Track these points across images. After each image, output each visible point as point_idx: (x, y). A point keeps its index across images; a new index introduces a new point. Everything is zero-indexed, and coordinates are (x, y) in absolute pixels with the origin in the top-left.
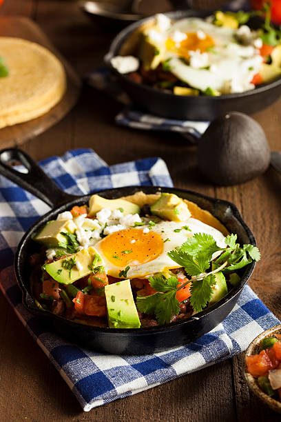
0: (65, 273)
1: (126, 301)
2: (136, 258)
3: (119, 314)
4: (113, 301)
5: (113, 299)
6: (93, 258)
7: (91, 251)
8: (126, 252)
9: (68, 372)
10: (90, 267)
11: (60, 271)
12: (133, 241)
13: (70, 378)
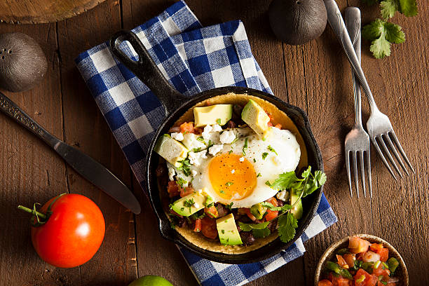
0: (187, 209)
1: (232, 231)
2: (237, 190)
3: (228, 241)
4: (223, 233)
5: (223, 232)
6: (206, 198)
7: (203, 193)
8: (229, 185)
9: (194, 269)
10: (204, 204)
11: (183, 209)
12: (233, 171)
13: (196, 273)
